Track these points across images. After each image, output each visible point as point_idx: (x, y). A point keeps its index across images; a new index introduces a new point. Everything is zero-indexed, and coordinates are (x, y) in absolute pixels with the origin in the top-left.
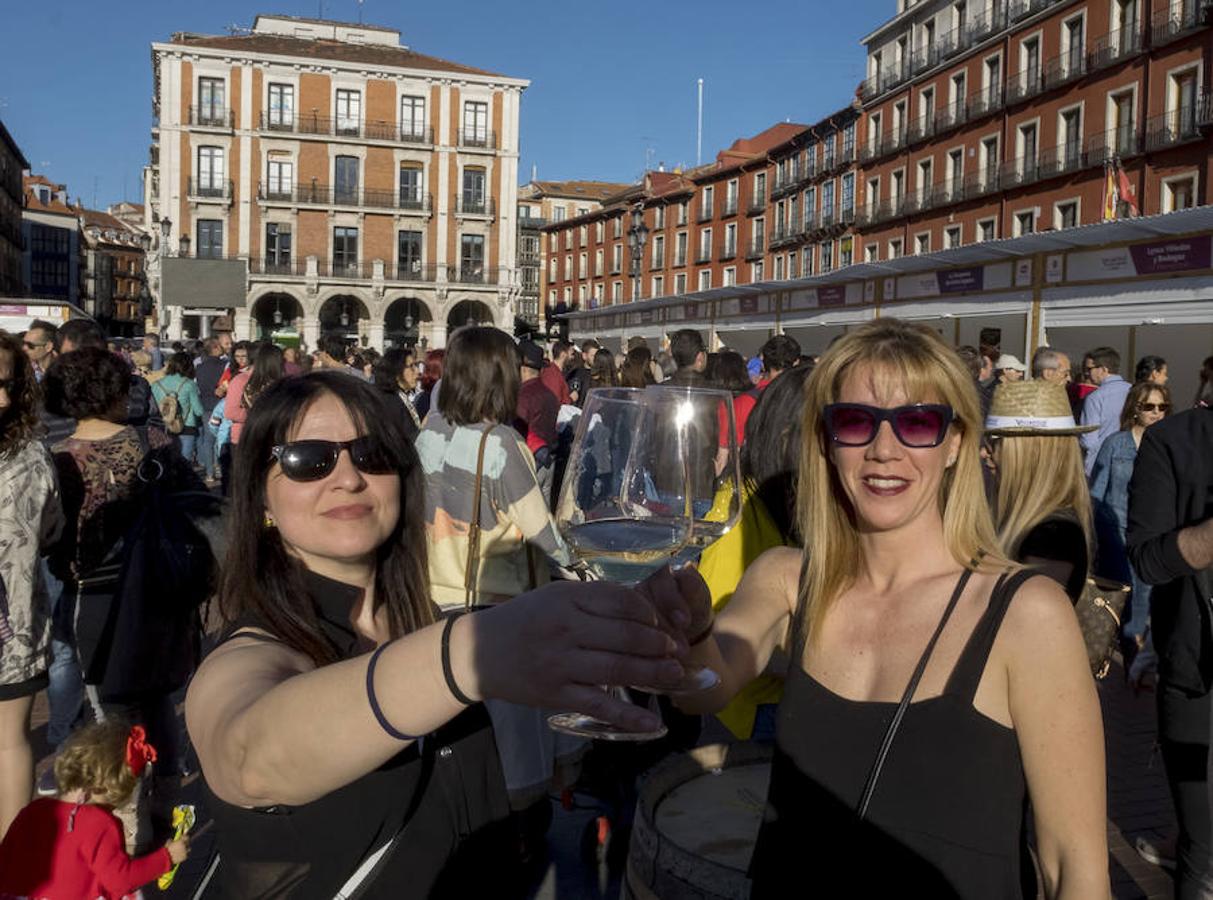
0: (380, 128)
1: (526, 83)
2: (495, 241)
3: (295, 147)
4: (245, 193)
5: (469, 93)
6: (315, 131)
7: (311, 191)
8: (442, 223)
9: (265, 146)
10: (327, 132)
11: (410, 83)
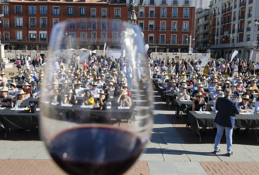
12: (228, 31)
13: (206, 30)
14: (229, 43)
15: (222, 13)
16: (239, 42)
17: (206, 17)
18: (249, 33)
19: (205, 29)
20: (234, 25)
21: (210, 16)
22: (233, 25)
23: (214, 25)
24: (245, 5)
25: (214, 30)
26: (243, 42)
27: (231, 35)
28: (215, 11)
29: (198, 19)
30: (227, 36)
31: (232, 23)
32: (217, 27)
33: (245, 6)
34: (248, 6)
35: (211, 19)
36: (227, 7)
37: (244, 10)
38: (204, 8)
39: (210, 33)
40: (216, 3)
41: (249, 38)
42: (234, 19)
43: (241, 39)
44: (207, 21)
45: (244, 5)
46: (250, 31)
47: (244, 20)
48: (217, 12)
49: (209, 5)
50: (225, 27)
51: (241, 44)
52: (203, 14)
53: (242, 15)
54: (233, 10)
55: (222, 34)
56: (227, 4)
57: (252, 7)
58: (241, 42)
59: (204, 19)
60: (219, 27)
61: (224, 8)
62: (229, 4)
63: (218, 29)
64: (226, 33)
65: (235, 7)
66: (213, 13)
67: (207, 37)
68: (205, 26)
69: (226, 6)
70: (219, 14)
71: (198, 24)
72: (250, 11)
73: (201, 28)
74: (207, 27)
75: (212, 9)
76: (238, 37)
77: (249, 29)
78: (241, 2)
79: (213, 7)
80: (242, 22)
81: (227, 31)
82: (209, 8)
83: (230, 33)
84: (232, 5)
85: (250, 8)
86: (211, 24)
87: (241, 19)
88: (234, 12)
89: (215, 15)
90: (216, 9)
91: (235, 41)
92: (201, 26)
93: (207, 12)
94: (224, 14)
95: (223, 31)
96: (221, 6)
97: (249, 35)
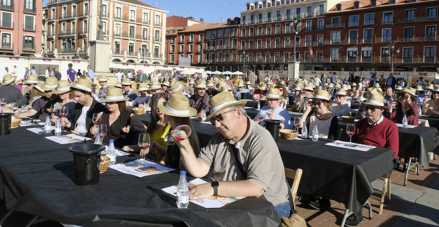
0: (139, 20)
1: (168, 12)
2: (161, 48)
3: (121, 23)
4: (111, 34)
5: (157, 13)
6: (126, 20)
7: (125, 34)
8: (151, 43)
9: (115, 22)
10: (128, 20)
11: (145, 10)
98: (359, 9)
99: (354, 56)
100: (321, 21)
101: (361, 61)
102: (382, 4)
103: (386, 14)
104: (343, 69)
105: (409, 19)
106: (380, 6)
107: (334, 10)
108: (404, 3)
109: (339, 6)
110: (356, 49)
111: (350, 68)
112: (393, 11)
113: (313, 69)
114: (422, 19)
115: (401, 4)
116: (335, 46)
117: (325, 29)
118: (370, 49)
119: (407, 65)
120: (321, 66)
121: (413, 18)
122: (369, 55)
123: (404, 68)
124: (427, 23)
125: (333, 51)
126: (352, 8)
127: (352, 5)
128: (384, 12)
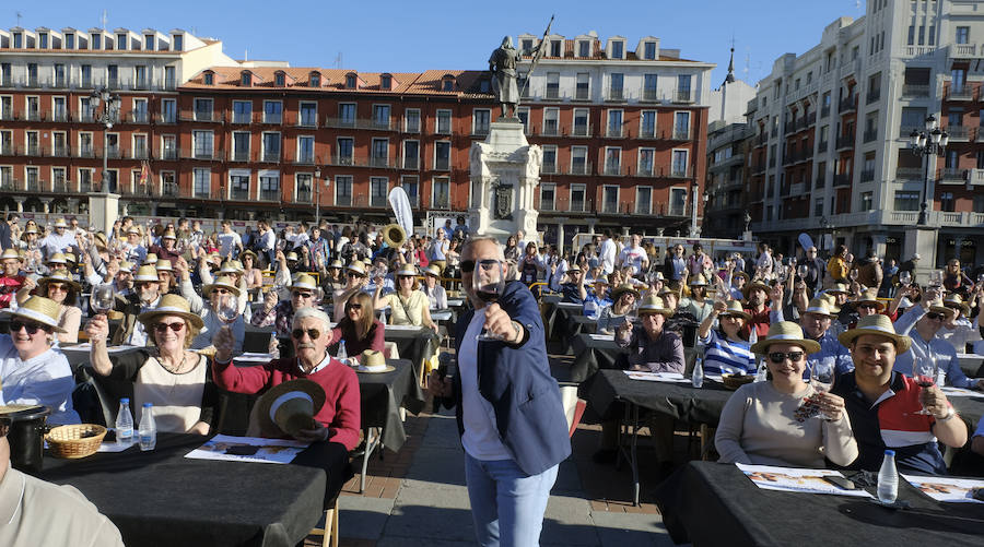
12: (801, 181)
13: (737, 182)
14: (806, 215)
15: (785, 133)
16: (838, 213)
17: (736, 145)
18: (867, 186)
19: (732, 178)
20: (822, 165)
21: (747, 141)
22: (820, 164)
23: (760, 166)
24: (856, 107)
25: (759, 181)
26: (849, 212)
27: (814, 193)
28: (762, 126)
29: (714, 153)
30: (800, 197)
31: (817, 158)
32: (768, 172)
33: (854, 111)
34: (863, 109)
35: (750, 151)
36: (800, 114)
37: (852, 120)
38: (728, 123)
39: (748, 190)
40: (765, 105)
41: (870, 201)
42: (823, 147)
43: (843, 203)
44: (738, 157)
45: (852, 108)
46: (872, 179)
47: (851, 148)
48: (768, 129)
49: (745, 111)
50: (792, 172)
51: (844, 220)
52: (727, 136)
53: (846, 137)
54: (819, 123)
55: (785, 190)
56: (800, 106)
57: (877, 111)
58: (845, 215)
59: (729, 152)
60: (774, 172)
61: (790, 119)
62: (807, 106)
63: (772, 177)
64: (796, 190)
65: (825, 112)
66: (758, 134)
67: (738, 202)
68: (734, 169)
69: (795, 111)
70: (774, 134)
71: (711, 167)
72: (870, 123)
73: (722, 175)
74: (738, 173)
75: (755, 123)
76: (833, 199)
77: (868, 176)
78: (843, 99)
79: (757, 116)
80: (847, 156)
81: (800, 184)
82: (744, 120)
83: (808, 188)
84: (816, 107)
85: (869, 114)
86: (750, 165)
87: (843, 146)
88: (822, 128)
89: (763, 138)
90: (765, 120)
91: (826, 210)
92: (721, 169)
93: (739, 130)
94: (791, 134)
95: (789, 183)
96: (780, 112)
97: (870, 193)
98: (253, 88)
99: (244, 186)
100: (168, 104)
101: (258, 199)
102: (297, 84)
103: (304, 106)
104: (220, 214)
105: (345, 120)
106: (293, 88)
107: (199, 81)
108: (336, 90)
109: (209, 74)
110: (246, 173)
111: (236, 212)
112: (316, 102)
113: (153, 211)
114: (366, 125)
115: (330, 89)
116: (203, 162)
117: (178, 121)
118: (276, 174)
119: (343, 210)
120: (173, 205)
121: (350, 121)
122: (273, 187)
123: (337, 215)
124: (375, 132)
125: (199, 172)
126: (237, 83)
127: (238, 77)
128: (300, 102)
